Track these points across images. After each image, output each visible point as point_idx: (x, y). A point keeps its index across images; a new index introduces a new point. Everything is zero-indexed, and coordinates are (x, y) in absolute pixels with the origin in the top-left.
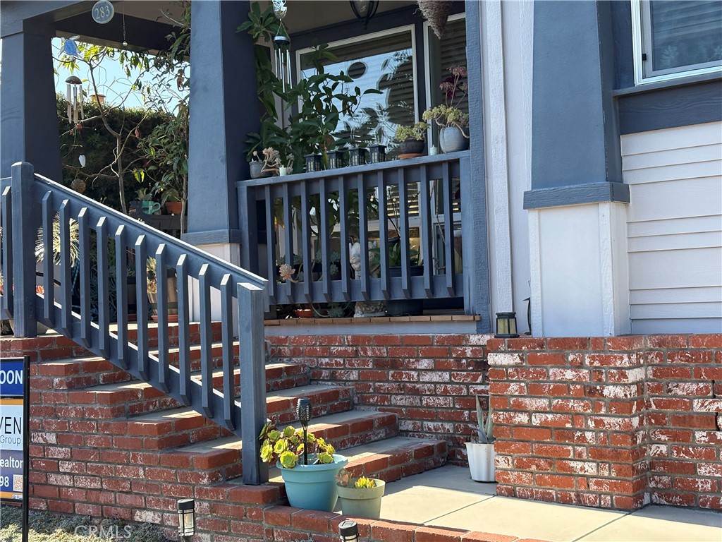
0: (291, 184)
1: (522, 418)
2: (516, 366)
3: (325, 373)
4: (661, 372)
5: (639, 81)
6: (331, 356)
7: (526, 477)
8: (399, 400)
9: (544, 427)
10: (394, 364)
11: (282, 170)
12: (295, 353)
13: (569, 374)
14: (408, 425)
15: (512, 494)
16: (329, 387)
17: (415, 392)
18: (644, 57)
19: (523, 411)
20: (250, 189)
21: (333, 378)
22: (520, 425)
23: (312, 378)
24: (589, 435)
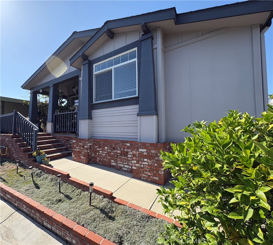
0: (60, 115)
1: (76, 150)
2: (75, 142)
3: (61, 141)
4: (94, 144)
5: (94, 102)
6: (61, 139)
7: (76, 158)
8: (68, 146)
9: (78, 151)
10: (68, 141)
11: (58, 113)
12: (57, 138)
13: (81, 144)
14: (69, 149)
15: (74, 161)
16: (61, 143)
17: (70, 144)
18: (95, 99)
19: (76, 149)
20: (55, 115)
21: (61, 142)
22: (76, 151)
23: (59, 142)
24: (83, 153)
